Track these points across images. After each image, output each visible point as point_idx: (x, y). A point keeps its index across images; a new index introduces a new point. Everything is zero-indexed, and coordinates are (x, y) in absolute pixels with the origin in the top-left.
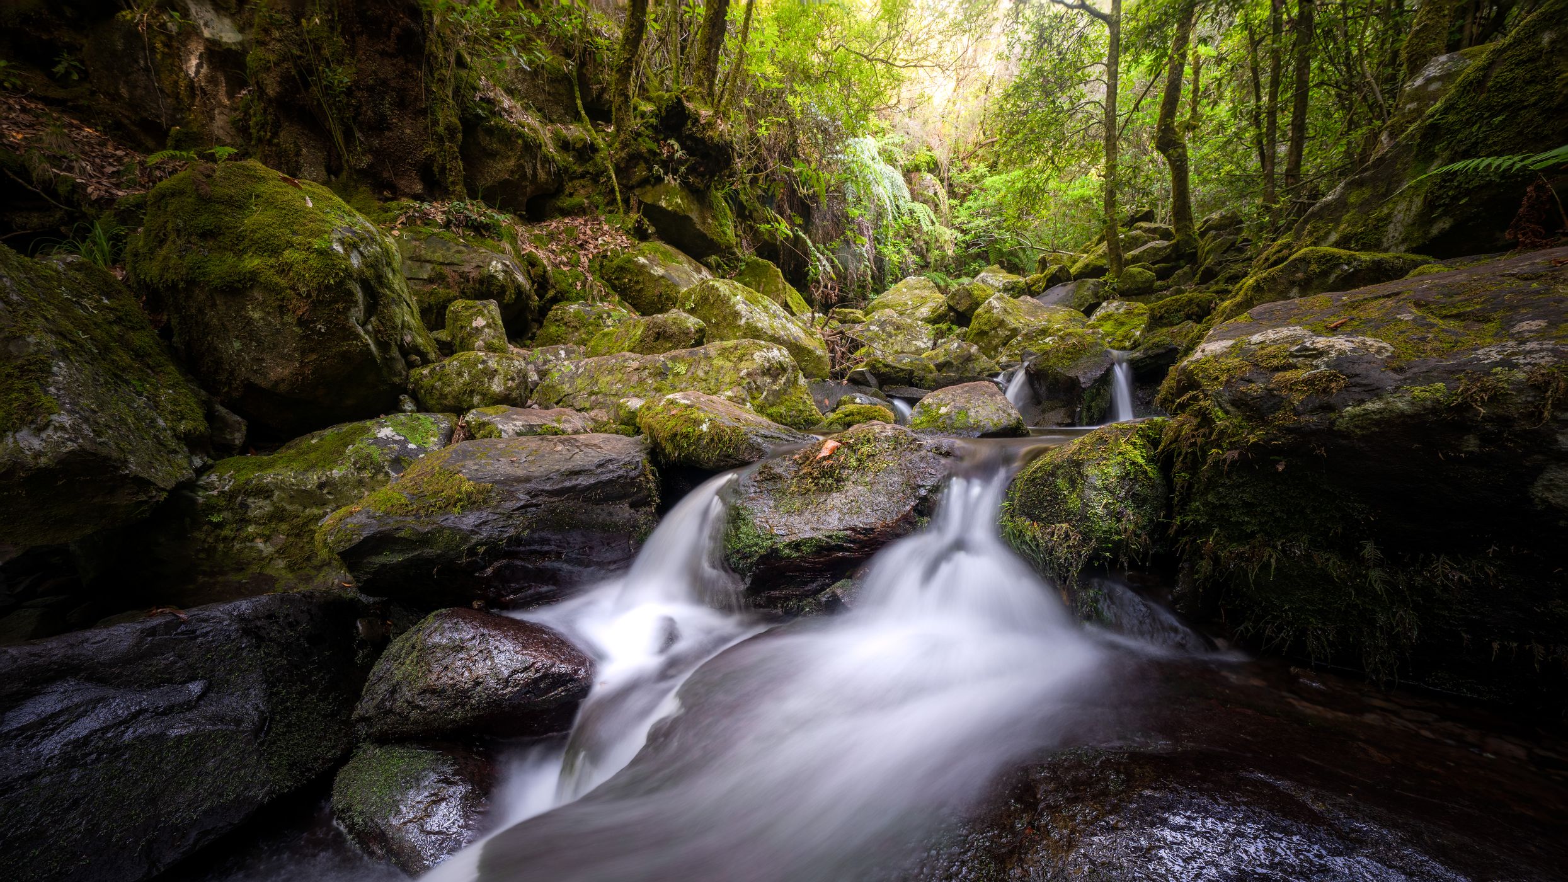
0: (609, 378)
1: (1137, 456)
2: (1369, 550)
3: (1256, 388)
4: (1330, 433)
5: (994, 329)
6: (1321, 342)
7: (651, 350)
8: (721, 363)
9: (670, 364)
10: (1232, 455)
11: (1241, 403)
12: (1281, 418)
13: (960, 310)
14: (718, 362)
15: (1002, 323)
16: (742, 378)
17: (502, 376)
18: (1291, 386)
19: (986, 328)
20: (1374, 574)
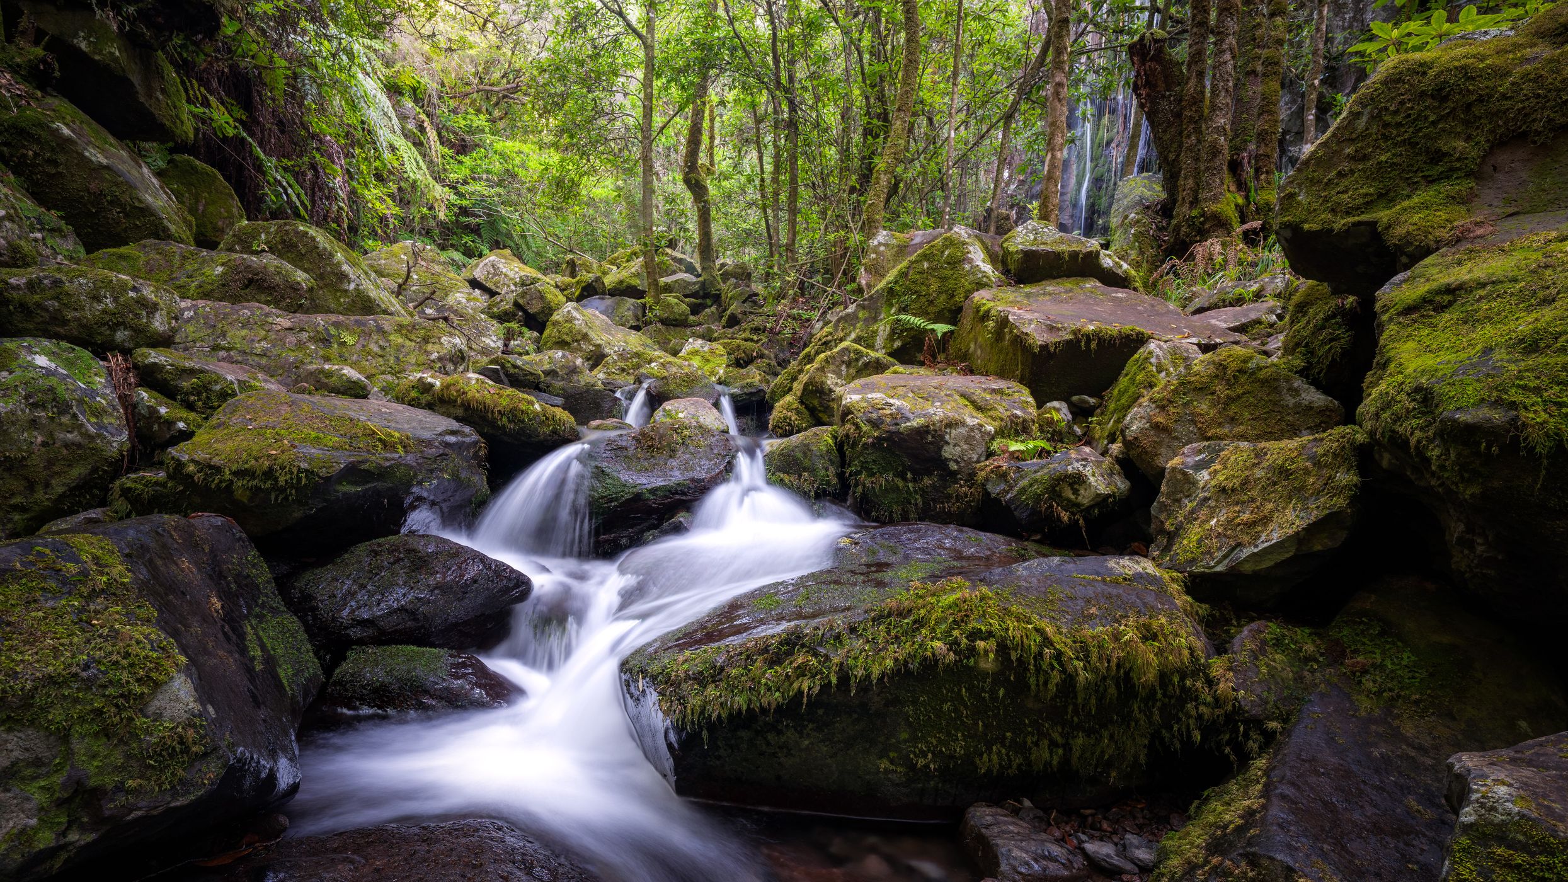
0: (244, 332)
1: (830, 441)
2: (909, 475)
3: (874, 416)
4: (898, 433)
5: (577, 341)
6: (892, 401)
7: (235, 299)
8: (400, 340)
9: (333, 331)
10: (870, 440)
11: (870, 421)
12: (884, 427)
13: (531, 311)
14: (396, 339)
15: (585, 337)
16: (433, 361)
17: (164, 312)
18: (886, 415)
19: (568, 339)
20: (910, 485)
